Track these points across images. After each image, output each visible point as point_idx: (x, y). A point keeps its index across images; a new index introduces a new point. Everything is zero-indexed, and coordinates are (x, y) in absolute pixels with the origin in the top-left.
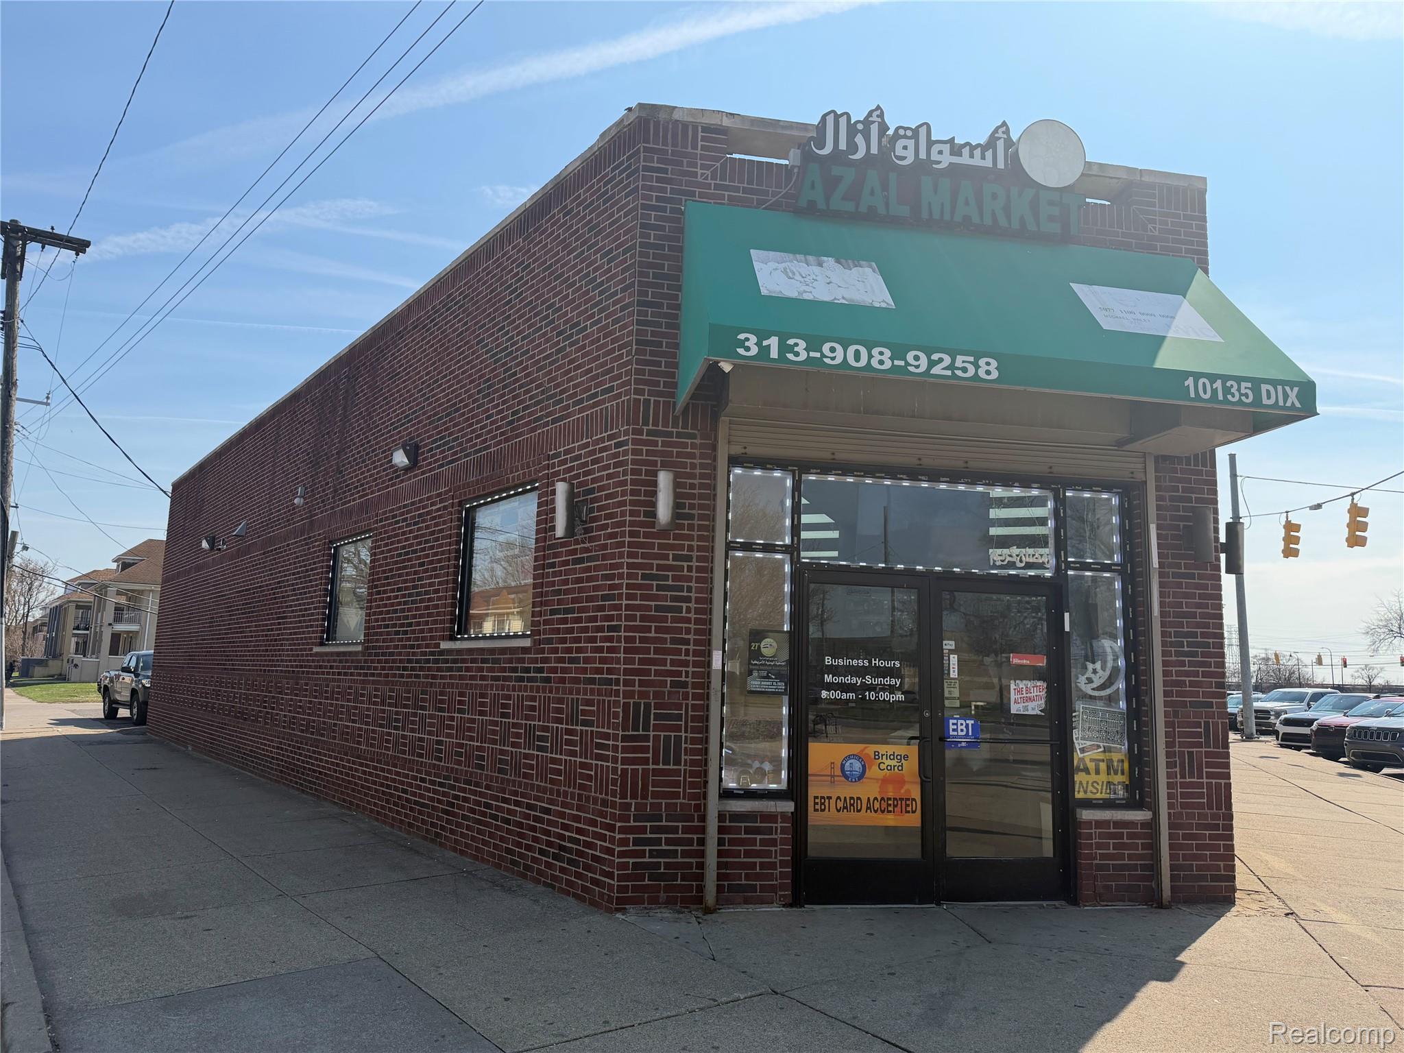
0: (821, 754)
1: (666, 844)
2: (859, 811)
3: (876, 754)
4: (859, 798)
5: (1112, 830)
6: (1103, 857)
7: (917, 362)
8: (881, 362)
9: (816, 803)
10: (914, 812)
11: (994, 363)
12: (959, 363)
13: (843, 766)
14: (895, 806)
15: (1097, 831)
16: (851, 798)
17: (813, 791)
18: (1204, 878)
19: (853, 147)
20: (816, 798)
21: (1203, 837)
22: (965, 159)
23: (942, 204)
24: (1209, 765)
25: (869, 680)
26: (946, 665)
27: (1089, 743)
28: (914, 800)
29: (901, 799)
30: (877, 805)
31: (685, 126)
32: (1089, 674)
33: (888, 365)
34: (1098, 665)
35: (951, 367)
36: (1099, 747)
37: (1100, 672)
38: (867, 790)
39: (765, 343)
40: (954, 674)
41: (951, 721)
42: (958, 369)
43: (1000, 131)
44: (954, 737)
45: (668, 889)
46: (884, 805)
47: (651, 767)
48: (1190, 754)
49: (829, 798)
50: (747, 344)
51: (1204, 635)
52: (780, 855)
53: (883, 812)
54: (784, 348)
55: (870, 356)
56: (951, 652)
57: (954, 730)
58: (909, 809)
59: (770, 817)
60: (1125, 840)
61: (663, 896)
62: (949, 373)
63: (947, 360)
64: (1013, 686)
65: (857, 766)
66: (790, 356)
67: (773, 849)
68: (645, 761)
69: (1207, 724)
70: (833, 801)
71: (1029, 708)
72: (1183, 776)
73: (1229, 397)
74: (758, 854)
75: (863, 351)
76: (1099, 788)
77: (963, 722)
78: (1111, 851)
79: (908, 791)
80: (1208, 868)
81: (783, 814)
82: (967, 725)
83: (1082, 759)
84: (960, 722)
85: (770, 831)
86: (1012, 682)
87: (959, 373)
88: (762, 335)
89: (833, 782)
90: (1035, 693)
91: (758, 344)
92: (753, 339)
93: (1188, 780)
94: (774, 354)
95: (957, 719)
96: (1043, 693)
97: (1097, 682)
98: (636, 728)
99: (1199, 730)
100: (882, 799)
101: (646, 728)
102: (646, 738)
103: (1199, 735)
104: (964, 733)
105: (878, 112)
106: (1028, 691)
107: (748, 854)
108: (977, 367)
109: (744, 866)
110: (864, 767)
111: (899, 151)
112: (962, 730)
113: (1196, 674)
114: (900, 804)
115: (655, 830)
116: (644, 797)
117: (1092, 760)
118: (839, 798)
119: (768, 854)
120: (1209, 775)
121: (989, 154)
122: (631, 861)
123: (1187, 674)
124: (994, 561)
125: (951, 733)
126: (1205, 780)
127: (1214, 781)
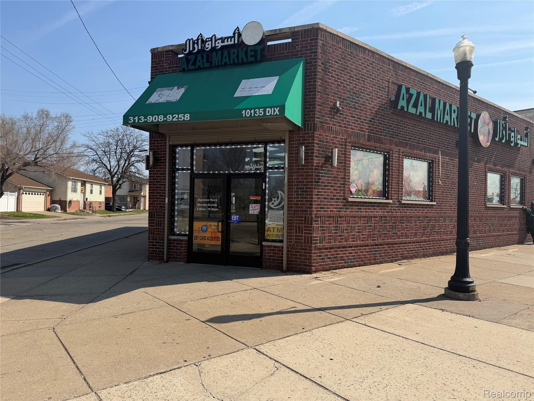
0: (197, 225)
1: (159, 246)
2: (205, 240)
3: (210, 225)
4: (205, 237)
5: (272, 248)
6: (269, 256)
7: (170, 118)
8: (161, 119)
9: (195, 238)
10: (219, 241)
11: (189, 115)
12: (180, 117)
13: (202, 228)
14: (214, 239)
15: (268, 248)
16: (204, 237)
17: (194, 235)
18: (301, 265)
19: (194, 48)
20: (195, 236)
21: (302, 252)
22: (226, 43)
23: (219, 60)
24: (305, 230)
25: (209, 205)
26: (232, 200)
27: (271, 223)
28: (219, 237)
29: (216, 237)
30: (210, 239)
31: (161, 52)
32: (273, 202)
33: (162, 120)
34: (276, 199)
35: (178, 118)
36: (274, 224)
37: (277, 201)
38: (208, 235)
39: (135, 119)
40: (234, 203)
41: (232, 216)
42: (179, 118)
43: (236, 30)
44: (233, 220)
45: (159, 257)
46: (212, 239)
47: (155, 227)
48: (299, 226)
49: (198, 236)
50: (131, 120)
51: (306, 188)
52: (184, 249)
53: (211, 240)
54: (139, 119)
55: (158, 118)
56: (233, 196)
57: (233, 219)
58: (218, 240)
59: (182, 241)
60: (276, 252)
61: (158, 258)
62: (177, 120)
63: (177, 116)
64: (250, 206)
65: (205, 228)
66: (140, 121)
67: (182, 248)
68: (154, 226)
69: (305, 217)
70: (199, 237)
71: (255, 212)
72: (296, 233)
73: (256, 115)
74: (178, 250)
75: (157, 117)
76: (274, 236)
77: (236, 216)
78: (272, 254)
79: (218, 235)
80: (303, 262)
81: (185, 240)
82: (237, 217)
83: (269, 228)
84: (235, 216)
85: (181, 244)
86: (250, 204)
87: (180, 119)
88: (134, 117)
89: (199, 232)
90: (257, 208)
91: (133, 119)
92: (132, 118)
93: (298, 234)
94: (137, 121)
95: (234, 215)
96: (259, 208)
97: (275, 204)
98: (152, 218)
99: (302, 219)
100: (211, 237)
101: (154, 218)
102: (154, 220)
103: (302, 220)
104: (236, 219)
105: (201, 36)
106: (255, 207)
107: (176, 249)
108: (184, 117)
109: (175, 252)
110: (207, 228)
111: (207, 46)
112: (235, 219)
113: (303, 201)
114: (216, 238)
115: (156, 242)
116: (154, 234)
117: (272, 228)
118: (200, 236)
119: (181, 250)
120: (305, 233)
121: (233, 39)
122: (151, 249)
123: (300, 201)
124: (246, 169)
125: (232, 219)
126: (304, 235)
127: (307, 235)
